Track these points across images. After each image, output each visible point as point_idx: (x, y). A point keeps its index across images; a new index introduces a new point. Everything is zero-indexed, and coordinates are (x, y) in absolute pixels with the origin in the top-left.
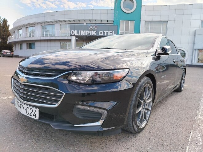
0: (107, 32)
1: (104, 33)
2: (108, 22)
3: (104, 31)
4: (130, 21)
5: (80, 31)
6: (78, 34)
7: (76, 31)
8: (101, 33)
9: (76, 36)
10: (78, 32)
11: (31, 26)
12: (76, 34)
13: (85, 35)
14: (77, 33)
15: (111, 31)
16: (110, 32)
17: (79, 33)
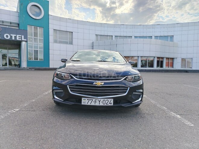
0: (15, 35)
1: (11, 37)
2: (12, 25)
3: (11, 35)
4: (38, 27)
8: (7, 36)
15: (21, 36)
16: (19, 37)
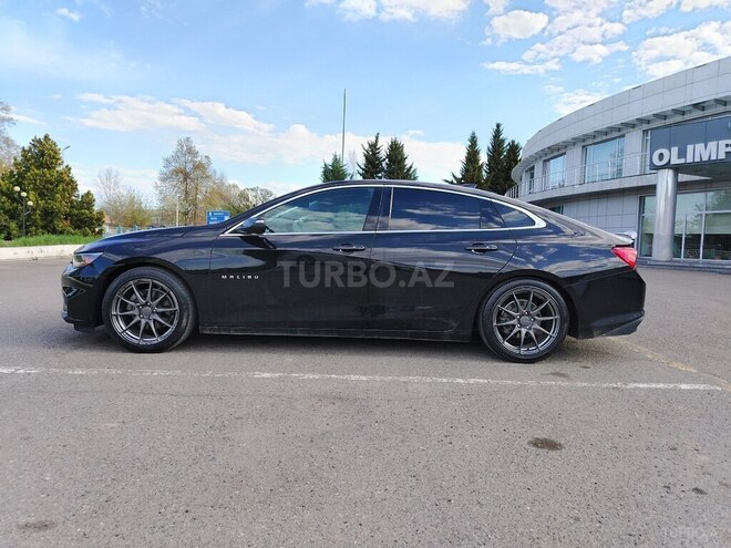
5: (690, 148)
6: (682, 161)
7: (675, 150)
9: (677, 169)
10: (682, 154)
11: (556, 153)
12: (675, 161)
13: (713, 158)
14: (679, 158)
17: (686, 157)
